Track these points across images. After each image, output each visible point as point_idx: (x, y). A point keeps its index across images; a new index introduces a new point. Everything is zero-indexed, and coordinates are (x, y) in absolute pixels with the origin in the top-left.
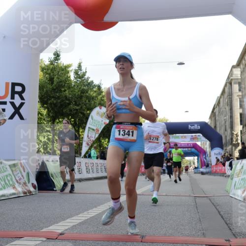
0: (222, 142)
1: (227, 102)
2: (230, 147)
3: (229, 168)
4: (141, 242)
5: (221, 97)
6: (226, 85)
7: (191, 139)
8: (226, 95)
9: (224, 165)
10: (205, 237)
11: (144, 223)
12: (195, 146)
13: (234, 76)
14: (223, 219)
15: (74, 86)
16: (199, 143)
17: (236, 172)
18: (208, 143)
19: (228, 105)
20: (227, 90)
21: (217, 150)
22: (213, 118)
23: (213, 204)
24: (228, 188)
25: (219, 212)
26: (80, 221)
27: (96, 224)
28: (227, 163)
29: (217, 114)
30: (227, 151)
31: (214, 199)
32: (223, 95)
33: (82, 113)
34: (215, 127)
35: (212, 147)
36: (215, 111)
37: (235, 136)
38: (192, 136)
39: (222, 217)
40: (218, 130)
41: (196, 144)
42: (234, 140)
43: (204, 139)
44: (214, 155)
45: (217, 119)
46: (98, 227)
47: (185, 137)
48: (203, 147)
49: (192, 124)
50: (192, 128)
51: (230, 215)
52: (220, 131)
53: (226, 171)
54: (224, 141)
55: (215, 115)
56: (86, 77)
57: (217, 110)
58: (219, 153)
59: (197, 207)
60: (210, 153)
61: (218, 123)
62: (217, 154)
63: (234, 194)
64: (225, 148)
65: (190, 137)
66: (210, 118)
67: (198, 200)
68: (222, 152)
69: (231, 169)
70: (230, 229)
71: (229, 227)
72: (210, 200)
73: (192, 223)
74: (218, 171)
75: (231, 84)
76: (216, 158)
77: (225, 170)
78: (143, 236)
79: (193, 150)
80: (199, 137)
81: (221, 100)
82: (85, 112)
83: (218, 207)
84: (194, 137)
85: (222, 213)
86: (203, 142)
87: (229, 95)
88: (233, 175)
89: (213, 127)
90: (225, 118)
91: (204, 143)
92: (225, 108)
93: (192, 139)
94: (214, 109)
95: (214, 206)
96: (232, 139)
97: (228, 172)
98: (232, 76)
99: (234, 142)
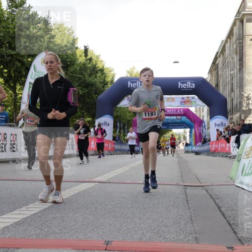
0: (227, 108)
1: (236, 49)
2: (238, 115)
3: (235, 145)
4: (106, 249)
5: (226, 41)
6: (234, 24)
7: (181, 102)
8: (234, 39)
9: (228, 141)
10: (198, 243)
11: (111, 222)
12: (187, 113)
13: (247, 10)
14: (225, 218)
15: (8, 18)
16: (193, 109)
17: (245, 151)
18: (206, 108)
19: (236, 54)
20: (235, 30)
21: (219, 119)
22: (214, 73)
23: (211, 196)
24: (232, 174)
25: (219, 208)
26: (16, 220)
27: (39, 224)
28: (233, 138)
29: (220, 66)
30: (233, 120)
31: (212, 189)
32: (230, 39)
33: (19, 61)
34: (217, 85)
35: (212, 115)
36: (217, 63)
37: (246, 99)
38: (183, 98)
39: (223, 215)
40: (221, 90)
41: (189, 110)
42: (245, 105)
43: (200, 102)
44: (214, 126)
45: (219, 73)
46: (42, 229)
47: (173, 100)
48: (198, 115)
49: (184, 80)
50: (184, 86)
51: (234, 212)
52: (224, 91)
53: (231, 150)
54: (229, 107)
55: (218, 68)
56: (26, 5)
57: (220, 61)
58: (222, 124)
59: (187, 201)
60: (208, 123)
61: (221, 80)
62: (218, 125)
63: (242, 183)
64: (230, 117)
65: (181, 100)
66: (210, 72)
67: (189, 190)
68: (227, 122)
69: (238, 147)
70: (235, 232)
71: (233, 229)
72: (207, 191)
73: (180, 223)
74: (219, 149)
75: (242, 22)
76: (218, 130)
77: (229, 147)
78: (108, 242)
79: (184, 118)
80: (192, 100)
81: (227, 45)
82: (25, 60)
83: (217, 201)
84: (185, 99)
85: (223, 209)
86: (198, 108)
87: (239, 39)
88: (240, 155)
89: (214, 86)
90: (232, 72)
91: (200, 108)
92: (233, 59)
93: (184, 102)
94: (216, 59)
95: (213, 199)
96: (241, 103)
97: (234, 151)
98: (244, 11)
99: (244, 109)
